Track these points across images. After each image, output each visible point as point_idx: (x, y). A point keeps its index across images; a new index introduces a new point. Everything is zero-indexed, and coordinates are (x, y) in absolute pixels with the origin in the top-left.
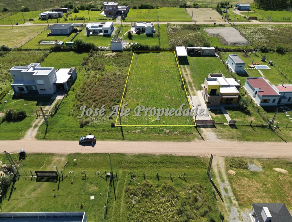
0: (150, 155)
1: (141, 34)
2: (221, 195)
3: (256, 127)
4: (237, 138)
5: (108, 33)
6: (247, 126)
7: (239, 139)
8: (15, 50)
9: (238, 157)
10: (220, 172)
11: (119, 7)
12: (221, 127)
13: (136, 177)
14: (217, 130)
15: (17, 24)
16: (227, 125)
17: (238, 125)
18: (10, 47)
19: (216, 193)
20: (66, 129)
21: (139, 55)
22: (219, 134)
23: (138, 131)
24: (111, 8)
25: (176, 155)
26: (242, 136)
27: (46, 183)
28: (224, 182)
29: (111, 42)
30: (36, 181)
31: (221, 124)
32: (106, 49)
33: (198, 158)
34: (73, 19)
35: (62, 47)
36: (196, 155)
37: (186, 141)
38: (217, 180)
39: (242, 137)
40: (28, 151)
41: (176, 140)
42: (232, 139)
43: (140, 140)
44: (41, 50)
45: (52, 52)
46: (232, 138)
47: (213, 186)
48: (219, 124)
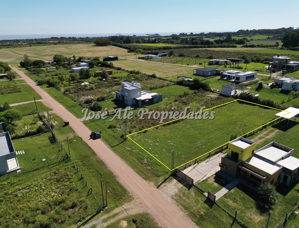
0: (105, 165)
1: (274, 89)
2: (83, 225)
3: (240, 225)
4: (191, 213)
5: (239, 80)
6: (230, 216)
7: (191, 215)
8: (158, 78)
9: (156, 224)
10: (116, 215)
11: (291, 62)
12: (195, 193)
13: (74, 168)
14: (187, 191)
15: (188, 65)
16: (205, 196)
17: (218, 206)
18: (158, 75)
19: (84, 221)
20: (102, 125)
21: (241, 104)
22: (181, 195)
23: (129, 149)
24: (277, 62)
25: (117, 179)
26: (201, 216)
27: (49, 141)
28: (105, 222)
29: (223, 86)
30: (49, 138)
31: (199, 191)
32: (217, 92)
33: (125, 194)
34: (232, 67)
35: (184, 82)
36: (128, 191)
37: (143, 178)
38: (102, 216)
39: (198, 216)
40: (70, 124)
41: (137, 171)
42: (184, 209)
43: (118, 154)
44: (172, 82)
45: (176, 84)
46: (186, 208)
47: (92, 215)
48: (198, 189)
